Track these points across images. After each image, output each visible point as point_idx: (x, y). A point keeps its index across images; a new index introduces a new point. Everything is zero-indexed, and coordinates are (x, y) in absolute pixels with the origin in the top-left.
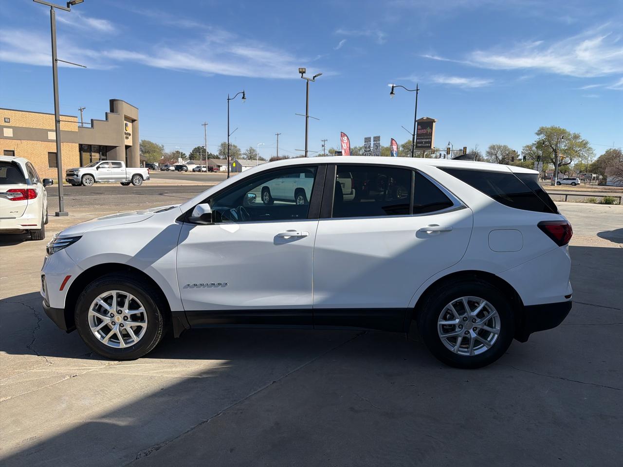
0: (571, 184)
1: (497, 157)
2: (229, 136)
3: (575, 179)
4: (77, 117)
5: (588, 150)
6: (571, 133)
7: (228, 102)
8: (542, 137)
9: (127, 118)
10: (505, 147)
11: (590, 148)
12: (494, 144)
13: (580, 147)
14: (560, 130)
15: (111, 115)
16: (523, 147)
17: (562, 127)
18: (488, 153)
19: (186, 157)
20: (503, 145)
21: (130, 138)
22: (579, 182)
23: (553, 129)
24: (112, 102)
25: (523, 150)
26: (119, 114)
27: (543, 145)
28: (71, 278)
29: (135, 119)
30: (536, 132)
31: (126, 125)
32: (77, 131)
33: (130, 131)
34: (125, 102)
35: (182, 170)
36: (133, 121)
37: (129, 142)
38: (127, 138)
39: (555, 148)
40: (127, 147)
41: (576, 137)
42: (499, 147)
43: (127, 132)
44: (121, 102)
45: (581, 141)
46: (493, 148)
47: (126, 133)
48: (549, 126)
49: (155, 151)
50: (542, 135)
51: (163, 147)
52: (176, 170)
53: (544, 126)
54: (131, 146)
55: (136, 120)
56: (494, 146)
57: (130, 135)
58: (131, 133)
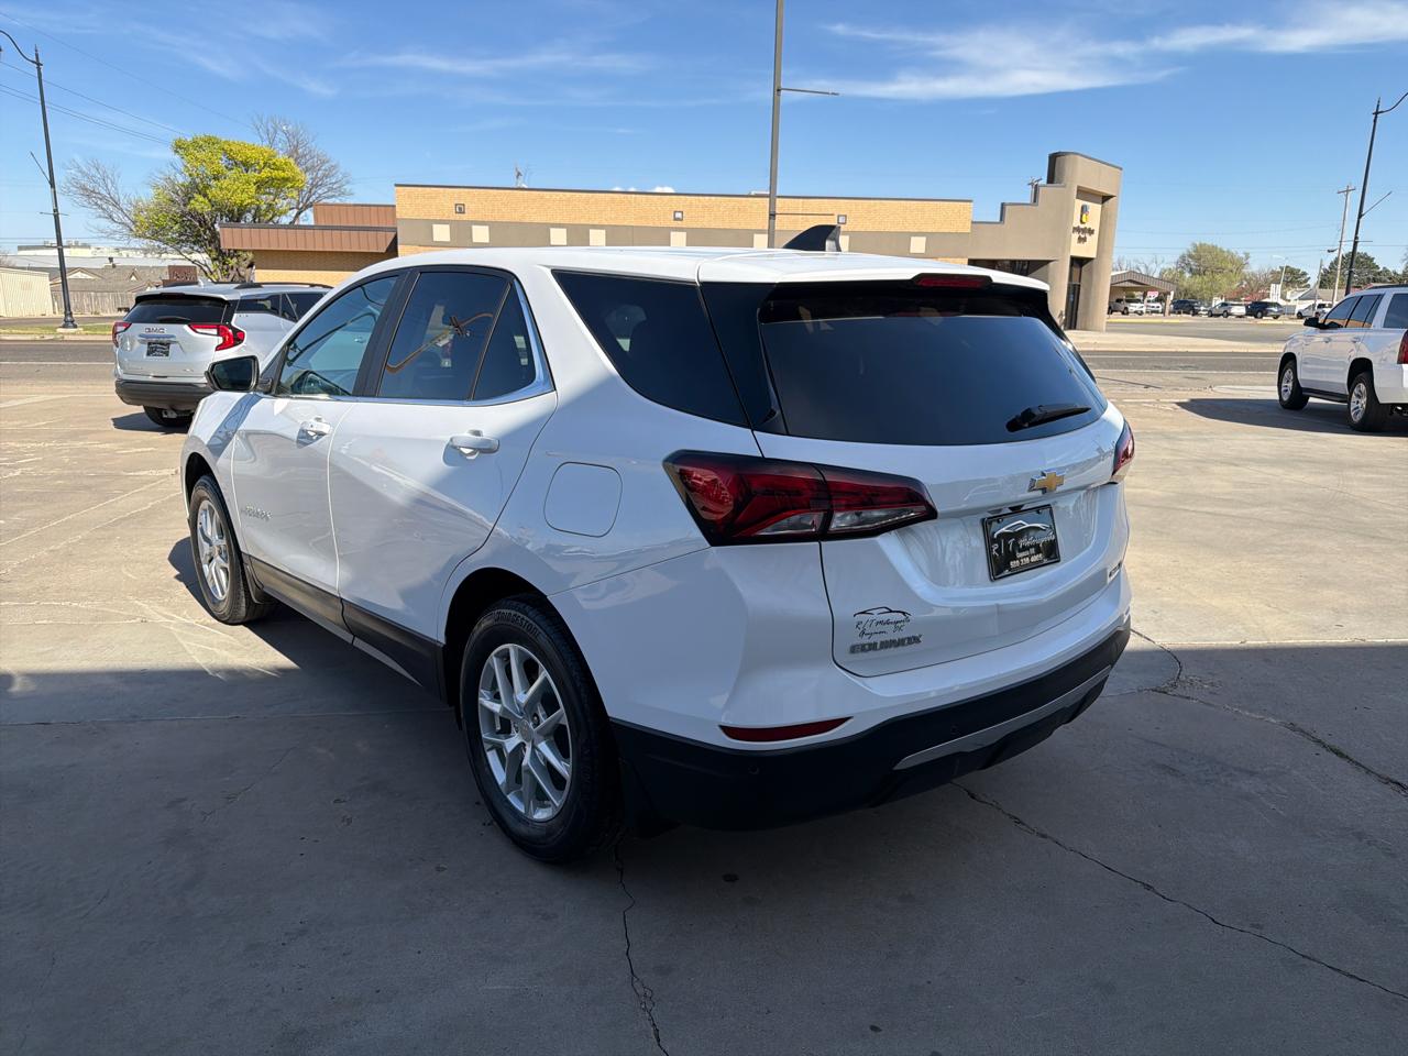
2: (1360, 216)
4: (970, 201)
7: (1375, 121)
9: (1084, 193)
15: (1047, 192)
19: (1306, 281)
21: (1092, 240)
24: (1054, 159)
26: (1064, 187)
29: (1110, 193)
31: (1084, 209)
32: (969, 231)
33: (1093, 221)
34: (1082, 155)
35: (1265, 314)
36: (1105, 198)
37: (1087, 250)
38: (1082, 240)
40: (1078, 263)
43: (1082, 226)
44: (1072, 156)
47: (1077, 229)
49: (1220, 270)
51: (1247, 257)
52: (1247, 315)
54: (1091, 259)
55: (1112, 197)
57: (1091, 232)
58: (1096, 229)
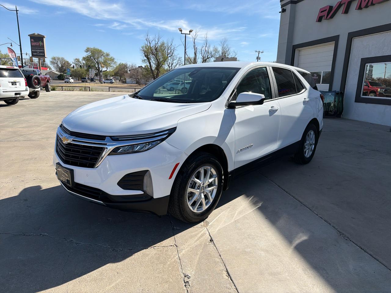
0: (110, 83)
1: (58, 65)
3: (112, 80)
5: (115, 63)
6: (105, 52)
8: (89, 54)
10: (63, 59)
11: (116, 62)
12: (55, 56)
13: (110, 61)
14: (98, 50)
16: (74, 59)
17: (100, 49)
18: (51, 62)
20: (61, 57)
22: (114, 82)
23: (94, 49)
25: (74, 61)
27: (91, 59)
28: (179, 165)
30: (85, 50)
39: (97, 61)
41: (108, 55)
42: (59, 59)
45: (110, 57)
46: (54, 58)
48: (92, 47)
50: (89, 53)
53: (89, 47)
56: (55, 58)
